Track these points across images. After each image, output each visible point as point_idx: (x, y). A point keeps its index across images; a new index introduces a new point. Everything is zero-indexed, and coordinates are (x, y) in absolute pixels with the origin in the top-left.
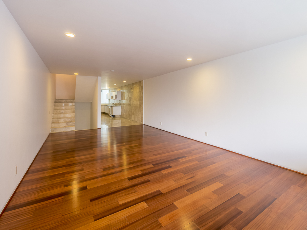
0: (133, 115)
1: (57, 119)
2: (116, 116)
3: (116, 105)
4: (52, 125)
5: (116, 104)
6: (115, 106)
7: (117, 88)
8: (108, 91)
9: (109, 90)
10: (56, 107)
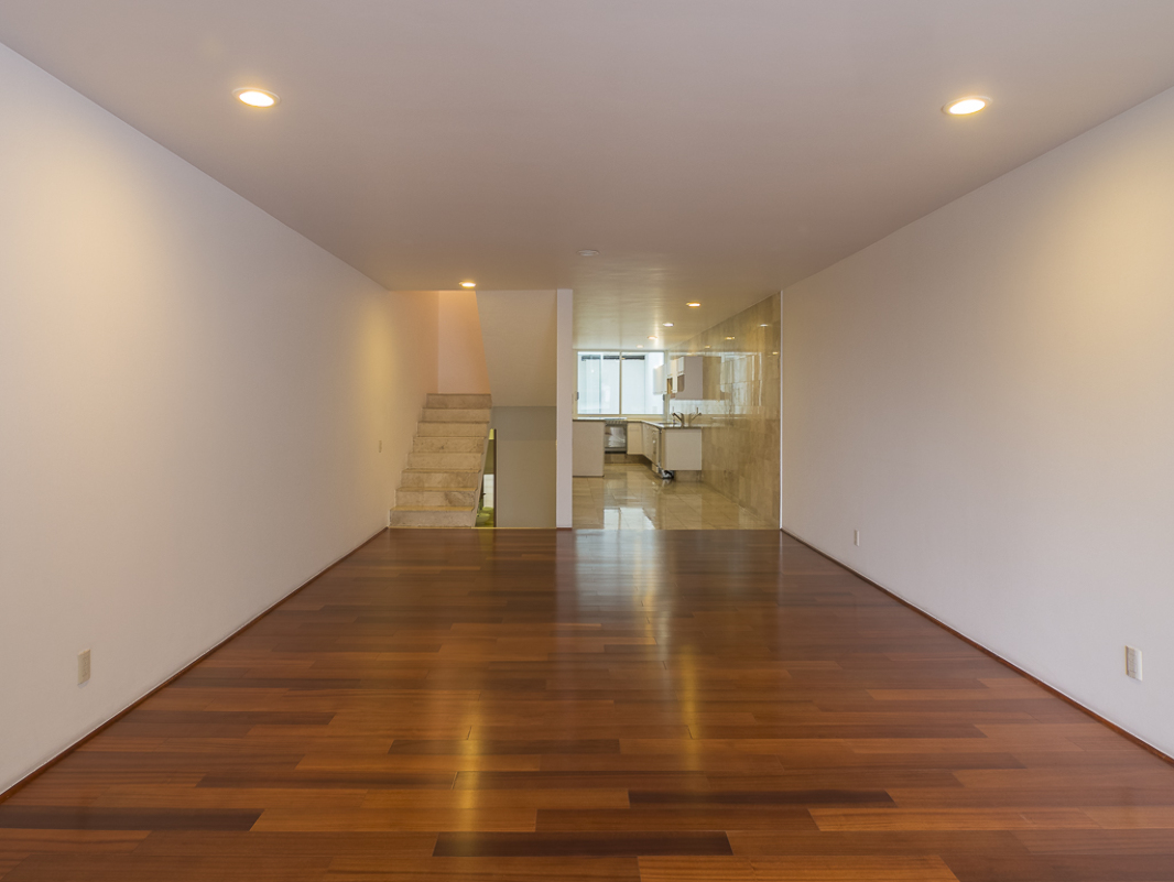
0: (743, 475)
1: (417, 475)
2: (679, 477)
3: (686, 425)
4: (397, 497)
5: (686, 418)
6: (683, 428)
7: (689, 341)
8: (662, 354)
9: (665, 352)
10: (429, 427)
